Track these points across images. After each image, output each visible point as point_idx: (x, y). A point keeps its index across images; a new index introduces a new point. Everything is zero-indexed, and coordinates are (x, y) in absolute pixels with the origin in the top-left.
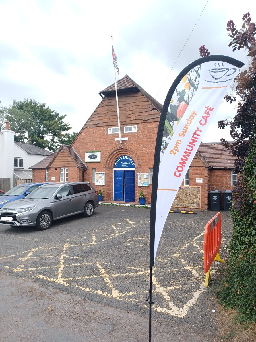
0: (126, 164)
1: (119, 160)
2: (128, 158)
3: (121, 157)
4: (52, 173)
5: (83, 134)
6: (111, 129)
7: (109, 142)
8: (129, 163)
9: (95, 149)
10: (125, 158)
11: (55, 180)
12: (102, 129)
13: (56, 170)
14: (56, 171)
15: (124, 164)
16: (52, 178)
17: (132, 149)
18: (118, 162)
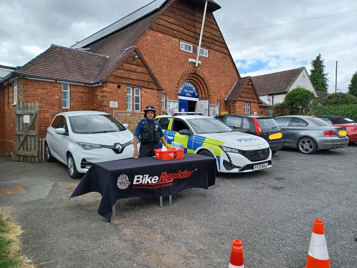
0: (190, 93)
1: (183, 86)
2: (191, 86)
3: (185, 84)
4: (110, 92)
5: (148, 37)
6: (184, 44)
7: (182, 61)
8: (192, 92)
9: (165, 66)
10: (188, 85)
11: (117, 107)
12: (173, 39)
13: (118, 89)
14: (120, 91)
15: (188, 93)
16: (111, 102)
17: (205, 76)
18: (182, 89)
